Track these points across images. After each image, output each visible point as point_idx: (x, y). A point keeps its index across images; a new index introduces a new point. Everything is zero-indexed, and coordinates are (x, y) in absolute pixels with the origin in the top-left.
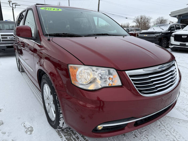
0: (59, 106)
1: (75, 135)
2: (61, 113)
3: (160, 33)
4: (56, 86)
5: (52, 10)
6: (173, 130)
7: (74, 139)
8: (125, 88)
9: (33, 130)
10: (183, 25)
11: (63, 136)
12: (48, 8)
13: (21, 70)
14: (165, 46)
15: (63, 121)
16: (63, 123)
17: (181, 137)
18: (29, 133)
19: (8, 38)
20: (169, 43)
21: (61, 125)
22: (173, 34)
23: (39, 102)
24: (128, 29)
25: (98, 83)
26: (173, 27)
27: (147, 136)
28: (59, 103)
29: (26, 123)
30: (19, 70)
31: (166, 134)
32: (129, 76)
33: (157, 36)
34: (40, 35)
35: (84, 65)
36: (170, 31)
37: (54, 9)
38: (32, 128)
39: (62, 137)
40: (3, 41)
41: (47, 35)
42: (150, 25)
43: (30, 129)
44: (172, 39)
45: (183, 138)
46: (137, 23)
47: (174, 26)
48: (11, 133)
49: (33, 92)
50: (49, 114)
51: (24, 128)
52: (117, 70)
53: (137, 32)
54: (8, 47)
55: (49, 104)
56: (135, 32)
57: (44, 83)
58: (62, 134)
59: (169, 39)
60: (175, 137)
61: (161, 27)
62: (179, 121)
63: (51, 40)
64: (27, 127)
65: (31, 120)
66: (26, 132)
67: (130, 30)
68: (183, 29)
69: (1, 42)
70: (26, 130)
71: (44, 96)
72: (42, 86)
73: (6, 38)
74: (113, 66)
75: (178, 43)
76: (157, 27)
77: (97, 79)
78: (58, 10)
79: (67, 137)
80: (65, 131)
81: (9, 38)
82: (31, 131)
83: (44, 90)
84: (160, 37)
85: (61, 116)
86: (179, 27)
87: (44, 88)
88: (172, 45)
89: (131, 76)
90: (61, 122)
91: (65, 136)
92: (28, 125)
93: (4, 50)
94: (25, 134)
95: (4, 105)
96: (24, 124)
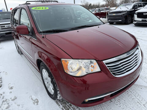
0: (56, 86)
1: (68, 103)
2: (58, 91)
3: (125, 11)
4: (51, 69)
5: (41, 9)
6: (137, 95)
7: (68, 106)
8: (103, 73)
9: (38, 102)
10: (145, 3)
11: (60, 104)
12: (38, 7)
13: (20, 53)
14: (130, 21)
15: (60, 95)
16: (60, 97)
17: (143, 100)
18: (36, 104)
19: (5, 26)
20: (133, 19)
21: (58, 98)
22: (137, 12)
23: (39, 79)
24: (100, 9)
25: (83, 70)
26: (136, 6)
27: (119, 101)
28: (56, 84)
29: (33, 96)
30: (19, 53)
31: (133, 98)
32: (106, 64)
33: (123, 14)
34: (36, 33)
35: (73, 59)
36: (133, 10)
37: (42, 8)
38: (38, 100)
39: (59, 106)
40: (2, 29)
41: (41, 32)
42: (117, 2)
43: (36, 101)
44: (136, 16)
45: (145, 100)
46: (106, 2)
47: (137, 4)
48: (23, 105)
49: (33, 71)
50: (49, 89)
51: (31, 100)
52: (96, 61)
53: (107, 11)
54: (7, 34)
55: (47, 82)
56: (105, 11)
57: (43, 69)
58: (59, 103)
59: (133, 16)
60: (139, 100)
61: (126, 6)
62: (141, 87)
63: (45, 37)
64: (34, 99)
65: (36, 94)
66: (34, 103)
67: (101, 10)
68: (145, 7)
69: (1, 30)
70: (33, 102)
71: (43, 77)
72: (41, 70)
73: (4, 26)
74: (93, 58)
75: (140, 19)
76: (123, 6)
77: (83, 67)
78: (46, 8)
79: (63, 105)
80: (61, 101)
81: (7, 26)
82: (37, 102)
83: (43, 73)
84: (125, 15)
85: (58, 92)
86: (141, 5)
87: (43, 71)
88: (136, 21)
89: (107, 64)
90: (58, 96)
91: (61, 104)
92: (34, 98)
93: (4, 36)
94: (34, 105)
95: (14, 84)
96: (31, 97)
